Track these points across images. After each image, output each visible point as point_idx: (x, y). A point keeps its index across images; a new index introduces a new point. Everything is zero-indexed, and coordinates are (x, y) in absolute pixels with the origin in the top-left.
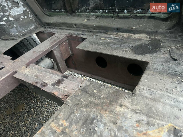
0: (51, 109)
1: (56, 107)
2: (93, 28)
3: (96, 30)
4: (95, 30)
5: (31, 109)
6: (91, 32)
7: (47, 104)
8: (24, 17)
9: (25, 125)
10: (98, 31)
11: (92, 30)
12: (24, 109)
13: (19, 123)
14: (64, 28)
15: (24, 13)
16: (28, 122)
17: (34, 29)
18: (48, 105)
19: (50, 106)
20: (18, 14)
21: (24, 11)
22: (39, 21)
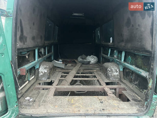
6: (130, 90)
17: (117, 81)
21: (118, 75)
22: (120, 79)
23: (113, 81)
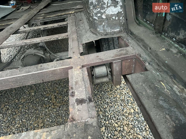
0: (100, 102)
1: (104, 104)
2: (163, 63)
3: (165, 68)
4: (164, 66)
6: (158, 66)
7: (100, 95)
8: (115, 18)
10: (166, 70)
11: (161, 64)
14: (140, 44)
15: (117, 14)
17: (118, 32)
18: (101, 97)
19: (101, 99)
20: (112, 14)
21: (119, 13)
22: (126, 26)
23: (106, 35)
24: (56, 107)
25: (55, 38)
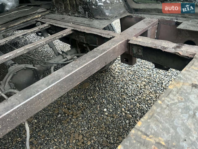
0: (115, 90)
1: (120, 89)
3: (192, 16)
4: (190, 16)
5: (96, 88)
6: (185, 17)
8: (116, 1)
9: (93, 99)
11: (187, 16)
12: (89, 86)
13: (87, 97)
14: (154, 13)
16: (95, 97)
18: (111, 86)
24: (78, 115)
25: (60, 36)
